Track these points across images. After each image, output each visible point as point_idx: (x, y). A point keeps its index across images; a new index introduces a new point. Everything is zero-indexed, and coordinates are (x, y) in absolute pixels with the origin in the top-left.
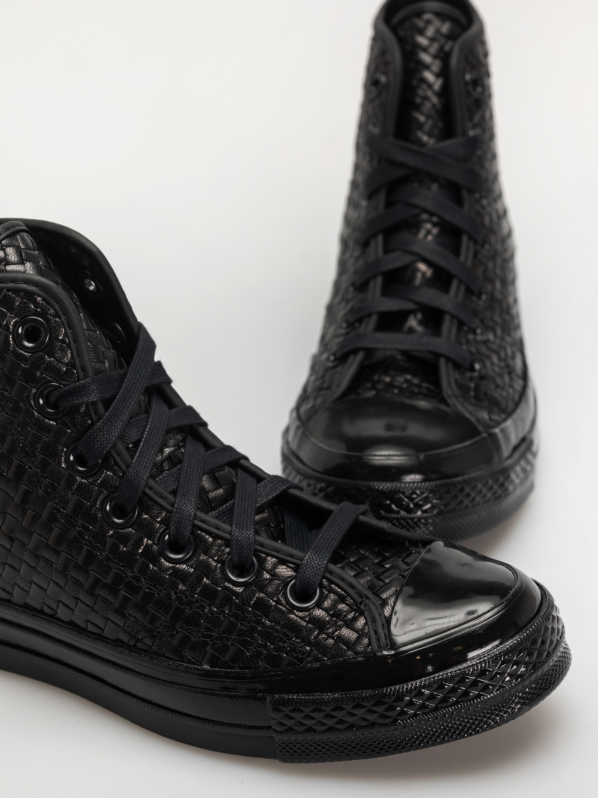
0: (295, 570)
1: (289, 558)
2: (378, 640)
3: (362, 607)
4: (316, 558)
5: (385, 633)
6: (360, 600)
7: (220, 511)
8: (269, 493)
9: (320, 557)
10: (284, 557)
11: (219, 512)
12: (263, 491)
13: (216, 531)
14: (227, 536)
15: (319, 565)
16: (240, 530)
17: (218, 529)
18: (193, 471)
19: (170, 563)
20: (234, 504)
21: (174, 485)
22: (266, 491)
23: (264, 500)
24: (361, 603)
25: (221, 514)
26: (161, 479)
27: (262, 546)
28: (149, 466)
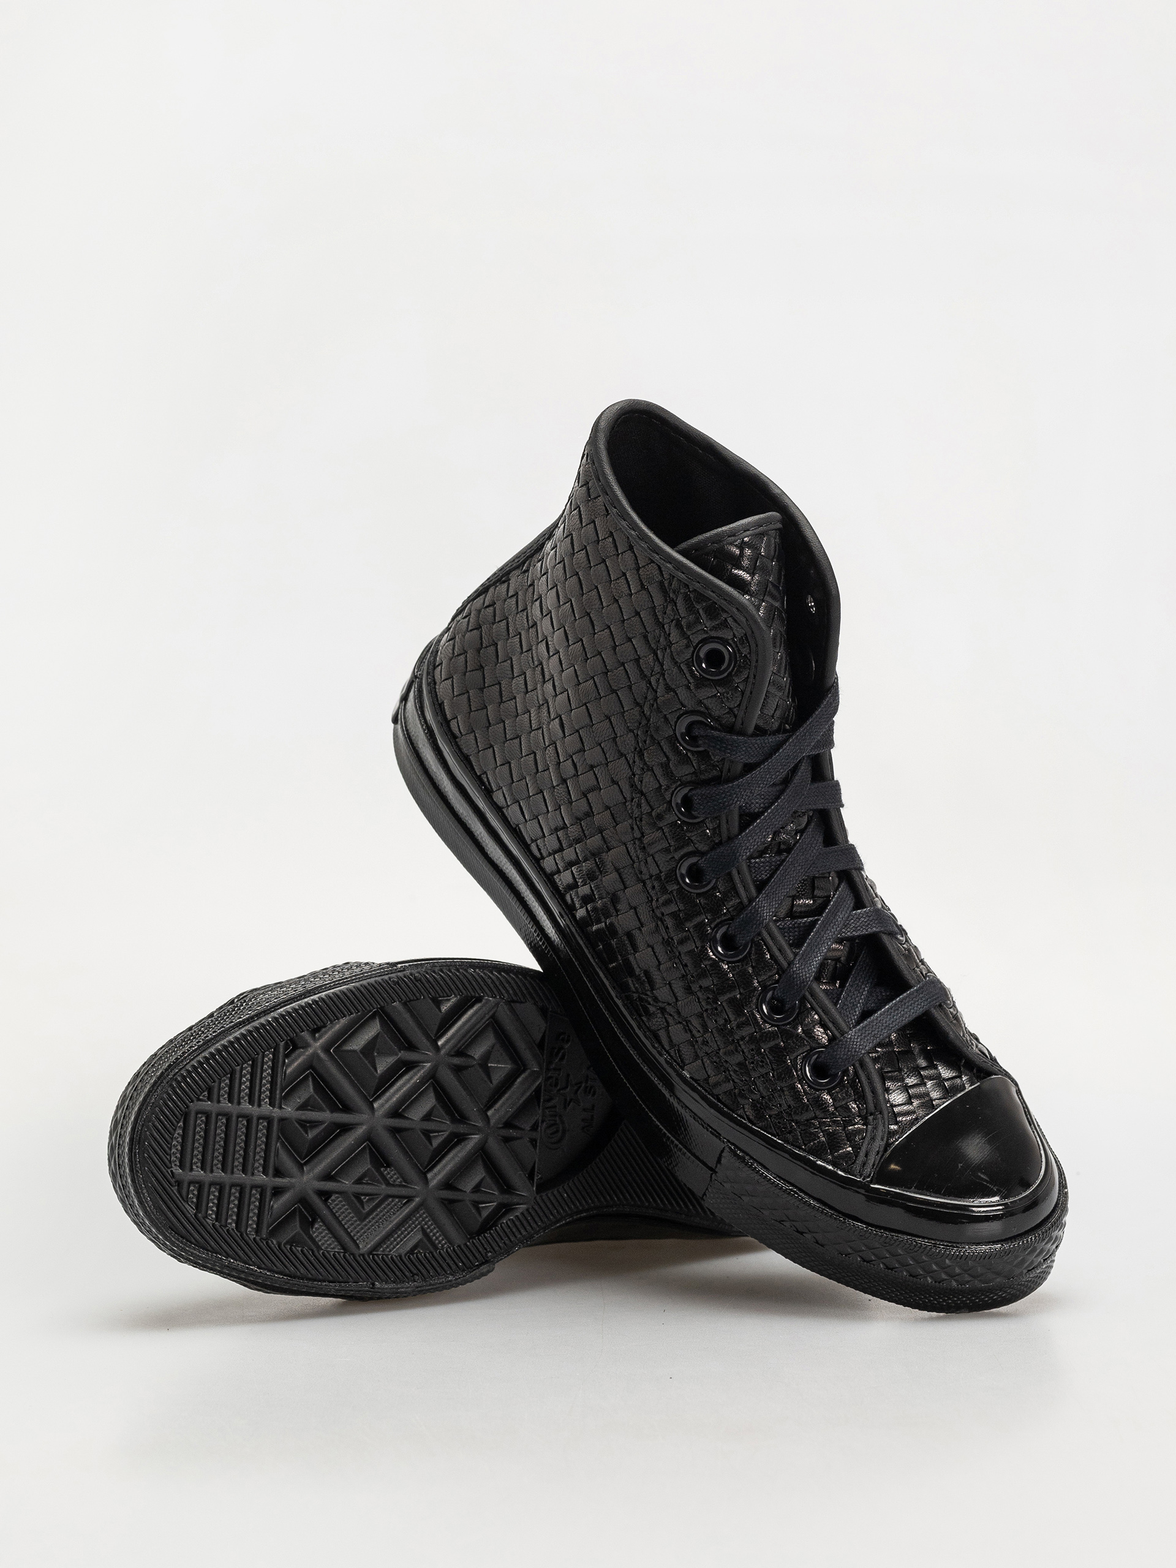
0: (830, 1040)
1: (830, 1025)
2: (864, 1164)
3: (871, 1118)
4: (857, 1042)
5: (874, 1162)
6: (873, 1111)
7: (796, 923)
8: (859, 928)
9: (862, 1043)
10: (827, 1020)
11: (794, 925)
12: (853, 923)
13: (777, 953)
14: (785, 964)
15: (855, 1051)
16: (801, 966)
17: (780, 950)
18: (794, 871)
19: (714, 954)
20: (814, 923)
21: (766, 875)
22: (856, 924)
23: (849, 934)
24: (871, 1114)
25: (795, 928)
26: (756, 862)
27: (812, 996)
28: (751, 849)
